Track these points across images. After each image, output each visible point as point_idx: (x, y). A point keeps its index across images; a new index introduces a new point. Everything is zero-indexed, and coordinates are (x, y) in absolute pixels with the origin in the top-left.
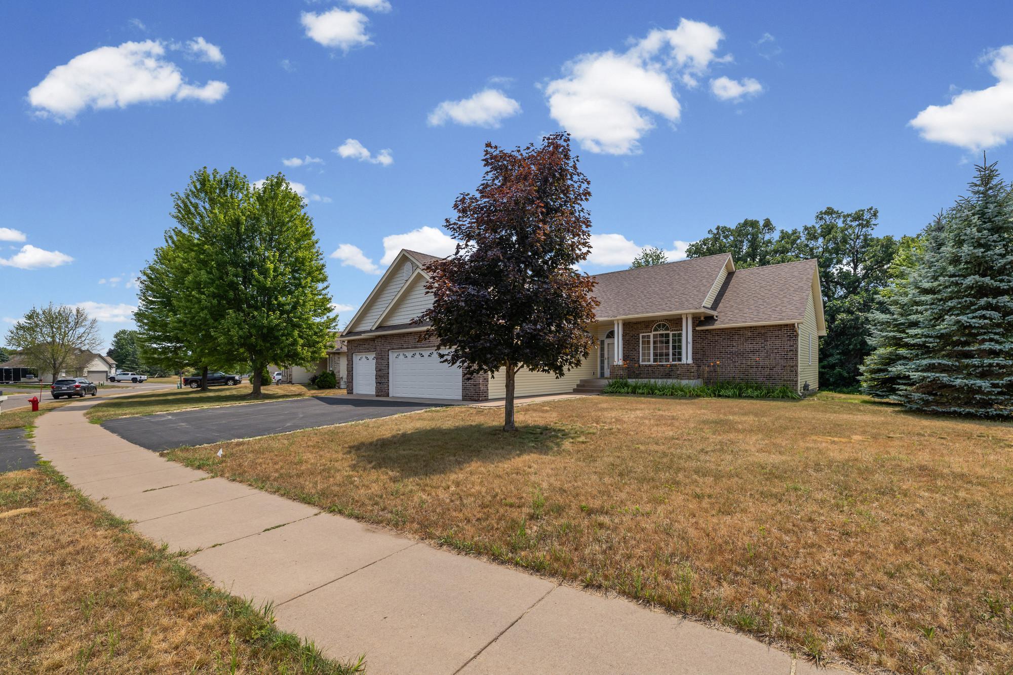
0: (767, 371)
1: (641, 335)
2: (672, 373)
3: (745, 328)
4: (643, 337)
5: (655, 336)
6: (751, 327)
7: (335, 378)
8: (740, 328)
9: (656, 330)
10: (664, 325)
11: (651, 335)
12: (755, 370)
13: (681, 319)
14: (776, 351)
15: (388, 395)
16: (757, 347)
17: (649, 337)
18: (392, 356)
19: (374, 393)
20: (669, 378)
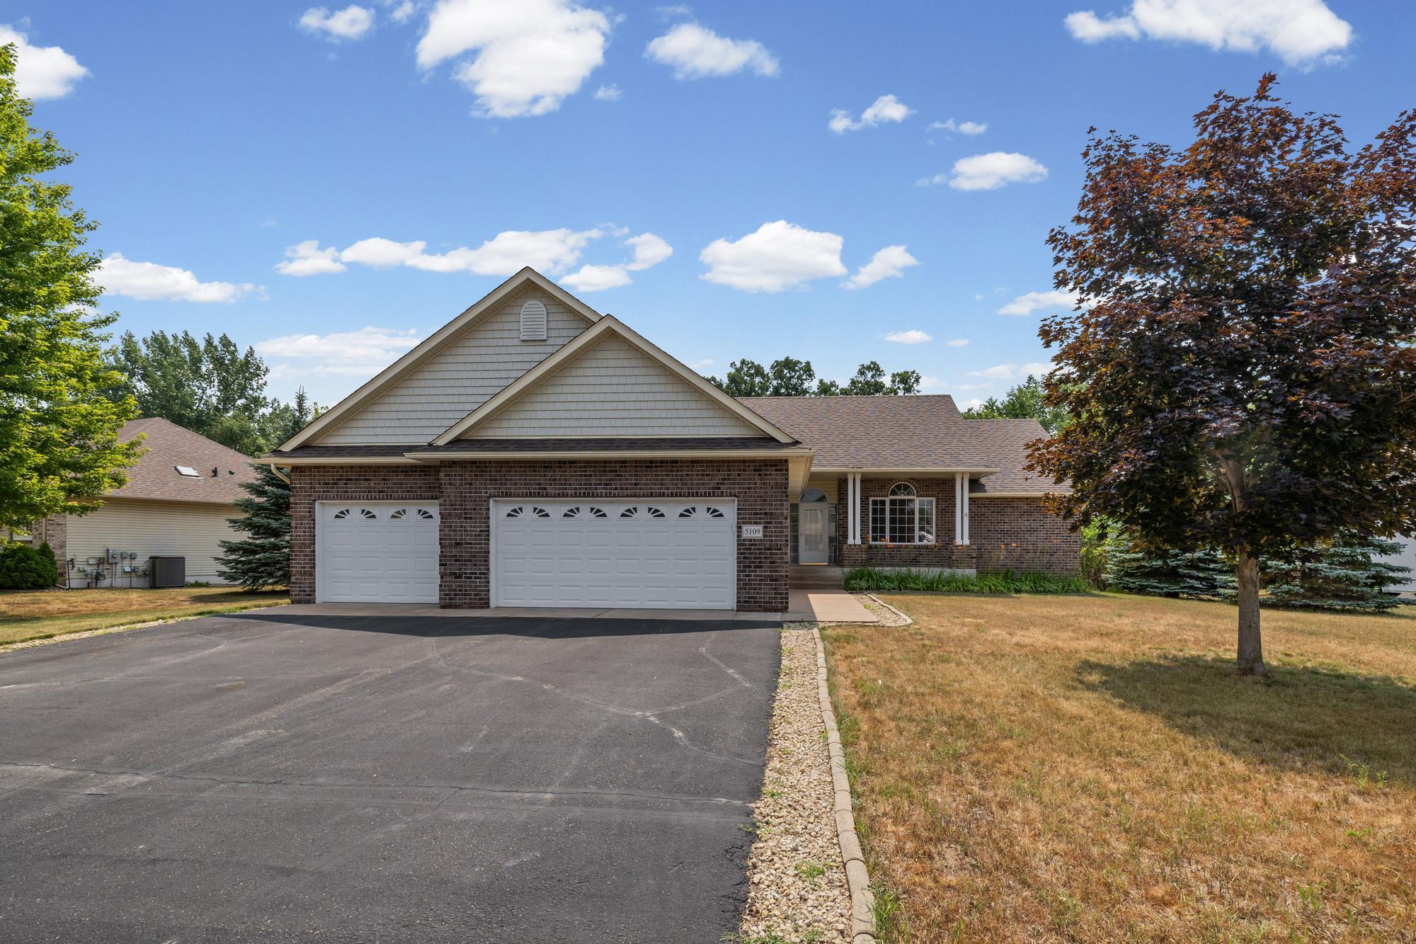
0: (1046, 558)
1: (871, 499)
2: (921, 559)
3: (1020, 499)
4: (875, 503)
5: (893, 502)
6: (1027, 498)
7: (53, 563)
8: (1013, 498)
9: (893, 493)
10: (906, 487)
11: (887, 500)
12: (1030, 555)
13: (953, 480)
14: (1057, 531)
15: (486, 605)
16: (1034, 525)
17: (883, 503)
18: (498, 511)
19: (436, 599)
20: (915, 565)
